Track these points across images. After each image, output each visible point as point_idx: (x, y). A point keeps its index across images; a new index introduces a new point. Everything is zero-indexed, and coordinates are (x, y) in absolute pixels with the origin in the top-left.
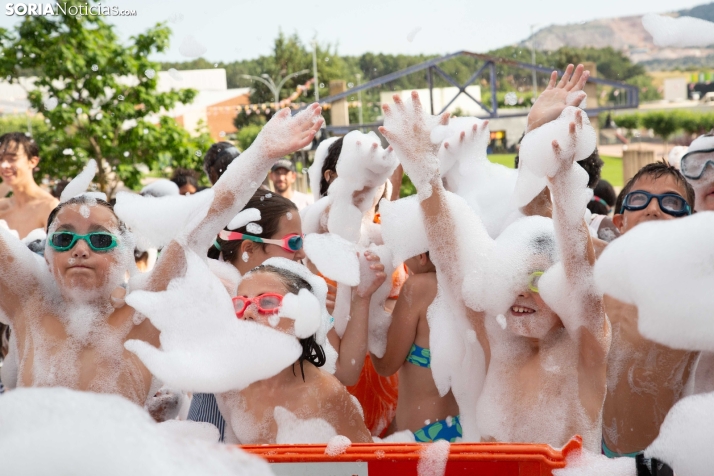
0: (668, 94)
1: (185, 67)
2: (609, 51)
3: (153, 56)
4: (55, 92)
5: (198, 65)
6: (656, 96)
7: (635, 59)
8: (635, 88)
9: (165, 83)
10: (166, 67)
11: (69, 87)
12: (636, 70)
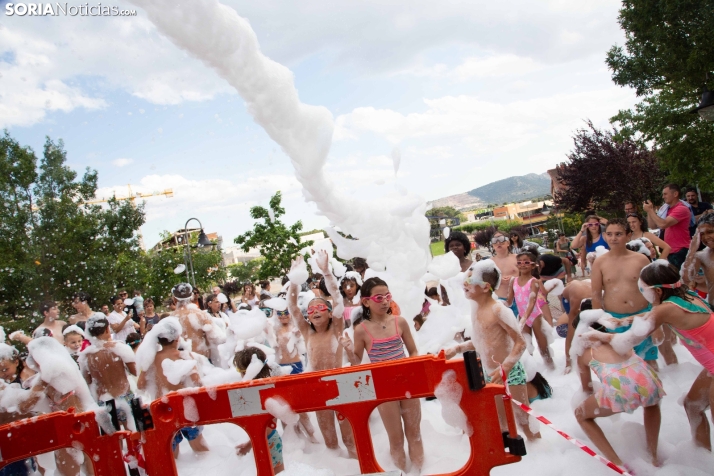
0: (469, 218)
1: (310, 233)
2: (448, 207)
3: (298, 232)
4: (268, 249)
5: (314, 232)
6: (466, 220)
7: (457, 209)
8: (458, 219)
9: (303, 240)
10: (303, 234)
11: (272, 247)
12: (457, 213)
